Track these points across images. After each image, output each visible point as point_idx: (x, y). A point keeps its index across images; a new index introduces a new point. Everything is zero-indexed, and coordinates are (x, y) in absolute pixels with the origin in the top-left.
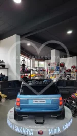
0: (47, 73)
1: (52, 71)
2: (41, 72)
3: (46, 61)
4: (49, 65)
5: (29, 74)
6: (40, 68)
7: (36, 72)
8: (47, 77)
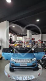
0: (25, 44)
1: (27, 43)
2: (20, 43)
3: (23, 36)
4: (26, 39)
5: (14, 45)
6: (20, 41)
7: (18, 43)
8: (24, 46)
